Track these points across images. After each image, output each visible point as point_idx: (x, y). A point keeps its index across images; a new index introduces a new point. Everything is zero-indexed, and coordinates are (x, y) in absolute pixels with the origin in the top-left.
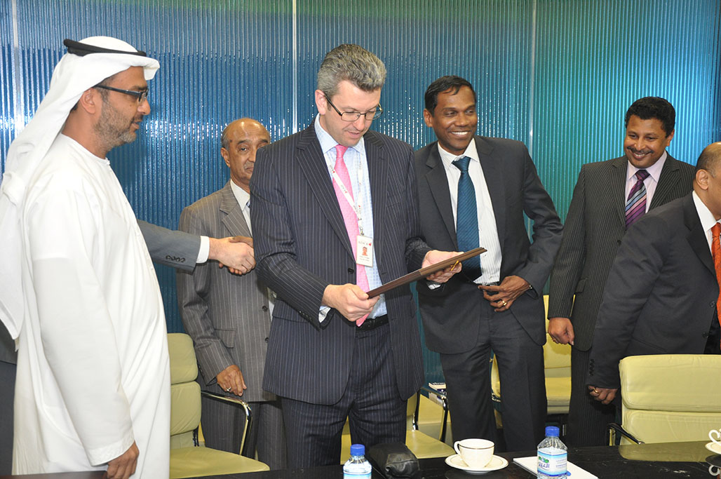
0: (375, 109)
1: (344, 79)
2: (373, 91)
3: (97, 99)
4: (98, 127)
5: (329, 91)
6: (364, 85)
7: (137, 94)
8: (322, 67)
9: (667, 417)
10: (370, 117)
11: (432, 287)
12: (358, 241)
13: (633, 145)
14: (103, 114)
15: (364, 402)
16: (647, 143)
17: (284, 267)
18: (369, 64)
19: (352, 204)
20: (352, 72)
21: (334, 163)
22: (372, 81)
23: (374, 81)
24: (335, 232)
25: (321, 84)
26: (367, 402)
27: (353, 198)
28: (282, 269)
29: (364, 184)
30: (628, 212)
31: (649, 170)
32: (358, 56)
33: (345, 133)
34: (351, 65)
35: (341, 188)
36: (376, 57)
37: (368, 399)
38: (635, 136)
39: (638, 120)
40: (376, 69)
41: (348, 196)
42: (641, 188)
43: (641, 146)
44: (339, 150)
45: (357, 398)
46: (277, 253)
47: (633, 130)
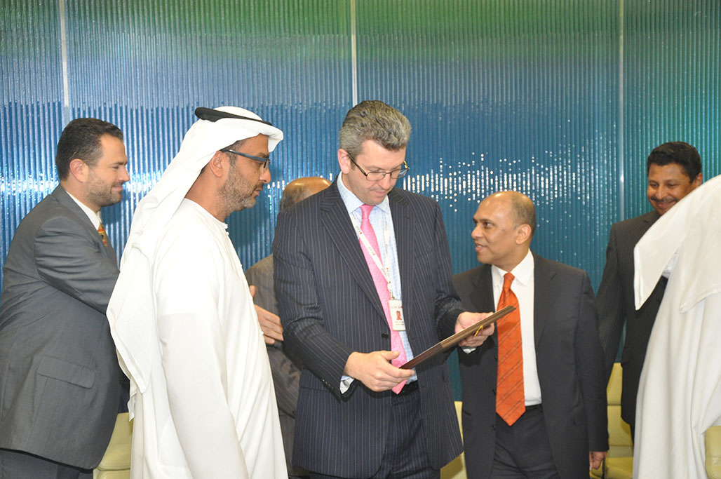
0: (400, 167)
1: (368, 138)
2: (398, 150)
5: (353, 150)
6: (389, 144)
8: (344, 126)
10: (395, 175)
11: (468, 351)
12: (390, 306)
13: (654, 195)
15: (400, 473)
16: (668, 191)
17: (310, 332)
18: (394, 123)
19: (380, 267)
20: (376, 132)
21: (360, 224)
22: (397, 140)
23: (399, 140)
24: (365, 295)
25: (344, 143)
26: (403, 472)
27: (381, 260)
28: (308, 335)
29: (391, 245)
32: (381, 114)
33: (371, 192)
34: (375, 125)
35: (369, 250)
36: (400, 114)
37: (405, 469)
39: (655, 167)
40: (401, 127)
41: (375, 258)
43: (662, 195)
44: (365, 210)
45: (393, 469)
46: (304, 318)
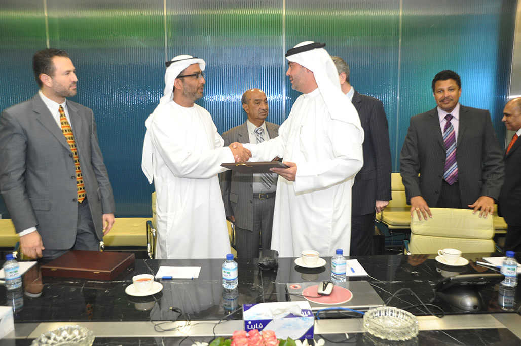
3: (181, 82)
7: (196, 75)
9: (432, 239)
30: (446, 140)
31: (452, 113)
47: (440, 87)
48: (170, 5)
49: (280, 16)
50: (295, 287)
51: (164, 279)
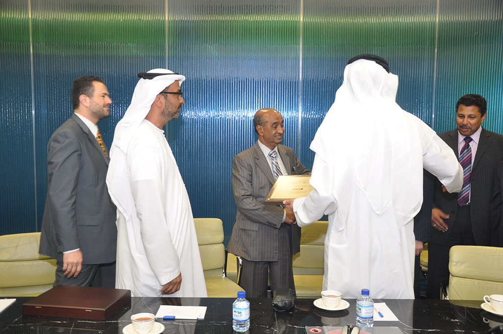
3: (162, 99)
4: (163, 113)
9: (476, 283)
14: (166, 106)
16: (469, 120)
30: (462, 161)
31: (472, 137)
38: (463, 116)
39: (464, 107)
42: (468, 148)
43: (466, 122)
47: (461, 113)
48: (173, 9)
49: (297, 22)
50: (315, 331)
51: (165, 319)
